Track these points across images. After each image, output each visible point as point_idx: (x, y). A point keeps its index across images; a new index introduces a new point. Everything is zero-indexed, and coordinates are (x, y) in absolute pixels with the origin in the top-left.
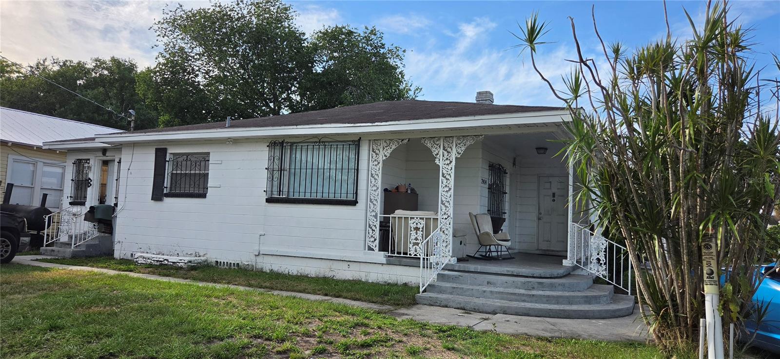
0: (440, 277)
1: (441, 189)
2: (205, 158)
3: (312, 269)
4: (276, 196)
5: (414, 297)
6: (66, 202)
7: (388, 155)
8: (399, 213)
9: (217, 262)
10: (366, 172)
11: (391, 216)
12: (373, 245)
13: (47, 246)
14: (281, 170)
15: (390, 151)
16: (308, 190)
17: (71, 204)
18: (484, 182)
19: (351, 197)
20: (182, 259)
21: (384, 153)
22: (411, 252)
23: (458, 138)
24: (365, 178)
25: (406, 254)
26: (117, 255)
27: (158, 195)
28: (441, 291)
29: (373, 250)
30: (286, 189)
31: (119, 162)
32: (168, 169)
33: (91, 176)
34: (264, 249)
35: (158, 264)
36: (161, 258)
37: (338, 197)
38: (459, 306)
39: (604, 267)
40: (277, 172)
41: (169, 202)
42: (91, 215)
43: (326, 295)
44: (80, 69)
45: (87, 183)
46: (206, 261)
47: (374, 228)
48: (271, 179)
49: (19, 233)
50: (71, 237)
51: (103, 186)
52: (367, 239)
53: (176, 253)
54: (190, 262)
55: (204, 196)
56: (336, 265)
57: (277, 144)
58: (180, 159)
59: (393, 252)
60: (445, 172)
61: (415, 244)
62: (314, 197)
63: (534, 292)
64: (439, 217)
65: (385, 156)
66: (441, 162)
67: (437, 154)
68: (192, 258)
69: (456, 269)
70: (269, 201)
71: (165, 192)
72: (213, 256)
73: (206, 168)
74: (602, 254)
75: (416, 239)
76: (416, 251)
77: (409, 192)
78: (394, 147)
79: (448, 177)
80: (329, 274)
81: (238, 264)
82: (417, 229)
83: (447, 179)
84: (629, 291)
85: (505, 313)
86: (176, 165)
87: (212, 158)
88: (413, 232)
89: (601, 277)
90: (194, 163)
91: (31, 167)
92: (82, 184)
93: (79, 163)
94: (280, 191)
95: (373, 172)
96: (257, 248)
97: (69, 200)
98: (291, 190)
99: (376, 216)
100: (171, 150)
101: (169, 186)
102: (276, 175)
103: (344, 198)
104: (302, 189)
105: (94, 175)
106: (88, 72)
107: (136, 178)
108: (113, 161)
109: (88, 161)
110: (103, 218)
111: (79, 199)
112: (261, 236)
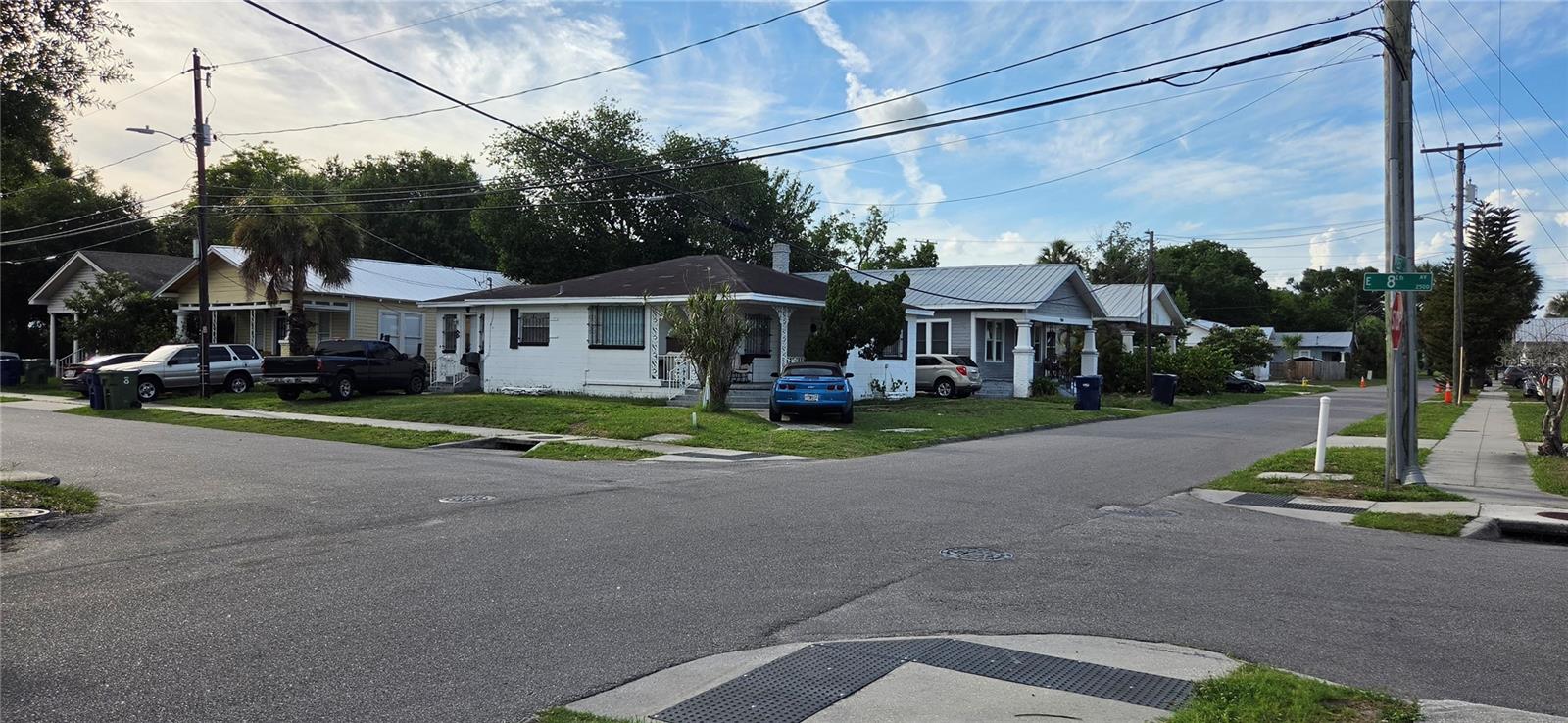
2: (546, 317)
3: (618, 392)
4: (595, 343)
6: (439, 351)
7: (662, 317)
8: (669, 353)
9: (558, 390)
10: (649, 327)
11: (665, 355)
12: (654, 375)
13: (431, 386)
14: (597, 325)
15: (663, 315)
16: (615, 339)
17: (443, 352)
19: (640, 344)
20: (534, 389)
21: (660, 316)
24: (649, 331)
25: (673, 379)
26: (486, 390)
27: (514, 345)
29: (654, 378)
30: (601, 339)
31: (482, 318)
32: (520, 325)
33: (458, 329)
34: (589, 381)
35: (518, 393)
36: (519, 389)
37: (633, 344)
40: (594, 328)
41: (522, 349)
42: (462, 360)
45: (456, 334)
46: (551, 390)
47: (655, 364)
48: (591, 332)
50: (448, 378)
51: (468, 336)
52: (651, 371)
53: (529, 385)
54: (540, 391)
55: (546, 344)
56: (634, 389)
57: (592, 307)
58: (528, 318)
59: (665, 379)
61: (677, 373)
62: (619, 344)
65: (660, 318)
68: (541, 389)
70: (591, 347)
71: (519, 342)
72: (555, 387)
73: (547, 323)
75: (679, 370)
76: (677, 377)
80: (630, 395)
81: (573, 392)
82: (679, 363)
86: (525, 322)
87: (551, 317)
88: (677, 366)
90: (538, 321)
92: (451, 336)
93: (450, 320)
94: (597, 340)
95: (653, 328)
96: (583, 380)
97: (442, 349)
98: (604, 339)
99: (656, 356)
100: (521, 311)
101: (521, 337)
103: (636, 344)
104: (611, 339)
105: (461, 328)
107: (496, 331)
108: (476, 316)
109: (455, 317)
110: (473, 363)
111: (450, 349)
112: (587, 371)
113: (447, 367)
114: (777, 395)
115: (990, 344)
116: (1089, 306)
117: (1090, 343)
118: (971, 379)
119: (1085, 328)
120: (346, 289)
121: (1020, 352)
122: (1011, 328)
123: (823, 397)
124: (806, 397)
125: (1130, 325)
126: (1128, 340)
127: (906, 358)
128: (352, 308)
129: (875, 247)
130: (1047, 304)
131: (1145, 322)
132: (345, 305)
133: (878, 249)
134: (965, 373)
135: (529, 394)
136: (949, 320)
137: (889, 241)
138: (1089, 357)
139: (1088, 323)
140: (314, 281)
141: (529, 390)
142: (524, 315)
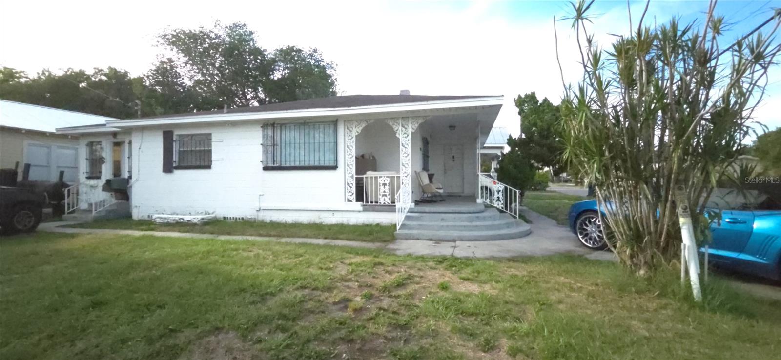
0: (407, 218)
1: (401, 155)
2: (208, 138)
3: (304, 218)
4: (270, 165)
5: (393, 234)
6: (82, 177)
7: (360, 131)
8: (370, 174)
9: (224, 218)
10: (343, 144)
11: (364, 176)
12: (351, 198)
13: (68, 213)
14: (274, 145)
15: (361, 128)
16: (297, 159)
17: (87, 178)
18: (421, 149)
19: (332, 164)
20: (196, 218)
21: (356, 130)
22: (381, 202)
23: (413, 118)
24: (343, 149)
25: (377, 202)
26: (135, 217)
27: (168, 167)
28: (410, 228)
29: (351, 201)
30: (278, 159)
31: (130, 143)
32: (176, 147)
33: (104, 155)
34: (264, 205)
35: (175, 222)
36: (176, 217)
37: (322, 164)
38: (428, 238)
39: (502, 202)
40: (271, 147)
41: (178, 173)
43: (326, 238)
44: (81, 76)
45: (101, 160)
46: (215, 217)
47: (351, 185)
48: (265, 152)
49: (41, 205)
50: (91, 205)
51: (116, 163)
52: (347, 194)
53: (188, 213)
54: (203, 219)
55: (208, 167)
56: (323, 215)
57: (266, 125)
58: (186, 139)
59: (367, 202)
60: (403, 143)
61: (383, 195)
62: (302, 164)
63: (474, 224)
64: (401, 175)
65: (357, 132)
66: (400, 136)
67: (397, 130)
68: (204, 216)
69: (416, 211)
70: (266, 168)
71: (174, 165)
72: (221, 213)
73: (210, 145)
74: (501, 193)
75: (384, 192)
76: (384, 200)
77: (371, 158)
78: (364, 125)
79: (406, 146)
80: (318, 221)
81: (243, 218)
82: (384, 185)
83: (406, 148)
84: (518, 216)
85: (462, 240)
86: (182, 144)
87: (214, 138)
88: (382, 187)
89: (500, 208)
90: (198, 142)
91: (46, 150)
92: (95, 163)
93: (90, 145)
94: (274, 161)
95: (348, 145)
96: (258, 205)
97: (86, 175)
98: (283, 160)
99: (352, 177)
100: (177, 132)
101: (177, 160)
102: (270, 149)
103: (327, 164)
104: (292, 159)
105: (107, 153)
106: (88, 78)
107: (145, 153)
108: (124, 142)
109: (99, 143)
110: (119, 188)
111: (94, 174)
112: (260, 195)
113: (90, 195)
135: (189, 224)
141: (187, 218)
142: (180, 136)
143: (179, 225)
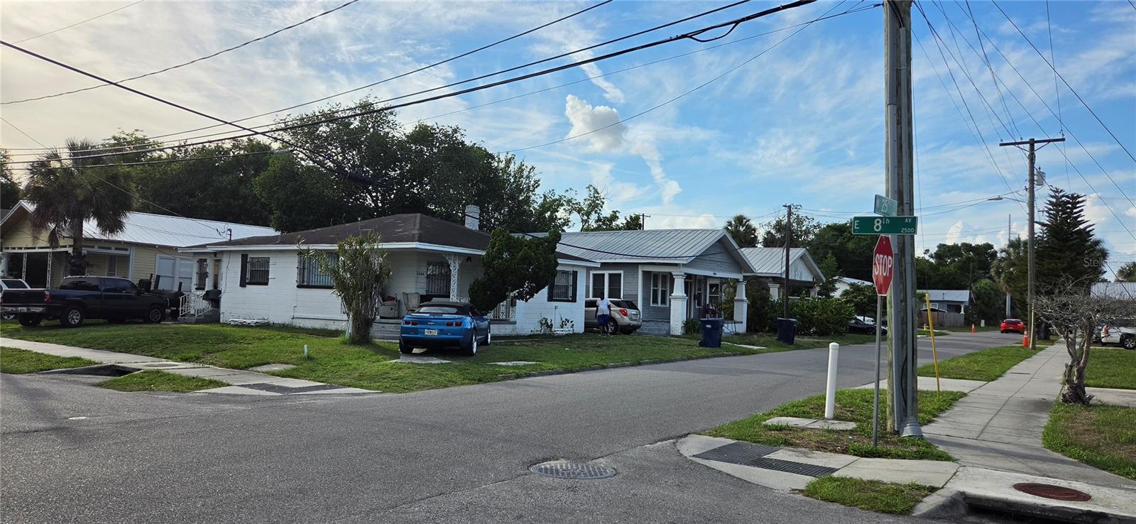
2: (267, 262)
3: (317, 325)
4: (301, 283)
6: (194, 288)
9: (273, 322)
13: (182, 316)
14: (304, 268)
16: (318, 280)
17: (196, 289)
20: (253, 321)
26: (221, 321)
27: (243, 283)
30: (306, 280)
31: (223, 262)
32: (249, 266)
33: (208, 271)
34: (296, 315)
35: (241, 324)
36: (241, 320)
40: (302, 271)
41: (251, 288)
42: (206, 297)
45: (206, 275)
46: (268, 322)
48: (299, 274)
49: (164, 306)
50: (195, 310)
51: (215, 277)
53: (251, 318)
54: (257, 322)
55: (267, 284)
56: (329, 322)
57: (300, 253)
58: (255, 262)
62: (321, 284)
68: (260, 321)
70: (298, 287)
71: (247, 281)
72: (271, 320)
73: (268, 267)
80: (325, 328)
81: (284, 324)
86: (252, 265)
87: (271, 261)
90: (261, 264)
91: (172, 263)
92: (202, 276)
93: (201, 262)
94: (303, 281)
96: (292, 314)
97: (195, 287)
98: (309, 280)
100: (249, 256)
101: (249, 278)
104: (314, 279)
105: (210, 269)
107: (231, 271)
109: (205, 260)
110: (214, 298)
111: (200, 285)
112: (295, 307)
113: (197, 303)
114: (404, 330)
115: (655, 292)
116: (740, 265)
117: (742, 293)
118: (631, 319)
119: (737, 280)
120: (120, 237)
121: (676, 298)
122: (668, 279)
123: (441, 331)
124: (427, 332)
125: (775, 279)
126: (775, 293)
127: (575, 301)
128: (132, 253)
129: (594, 216)
130: (699, 259)
131: (784, 276)
132: (127, 250)
133: (597, 218)
134: (626, 314)
135: (249, 326)
136: (622, 272)
137: (606, 212)
138: (740, 303)
139: (740, 277)
140: (91, 228)
141: (248, 321)
142: (252, 258)
143: (243, 325)
